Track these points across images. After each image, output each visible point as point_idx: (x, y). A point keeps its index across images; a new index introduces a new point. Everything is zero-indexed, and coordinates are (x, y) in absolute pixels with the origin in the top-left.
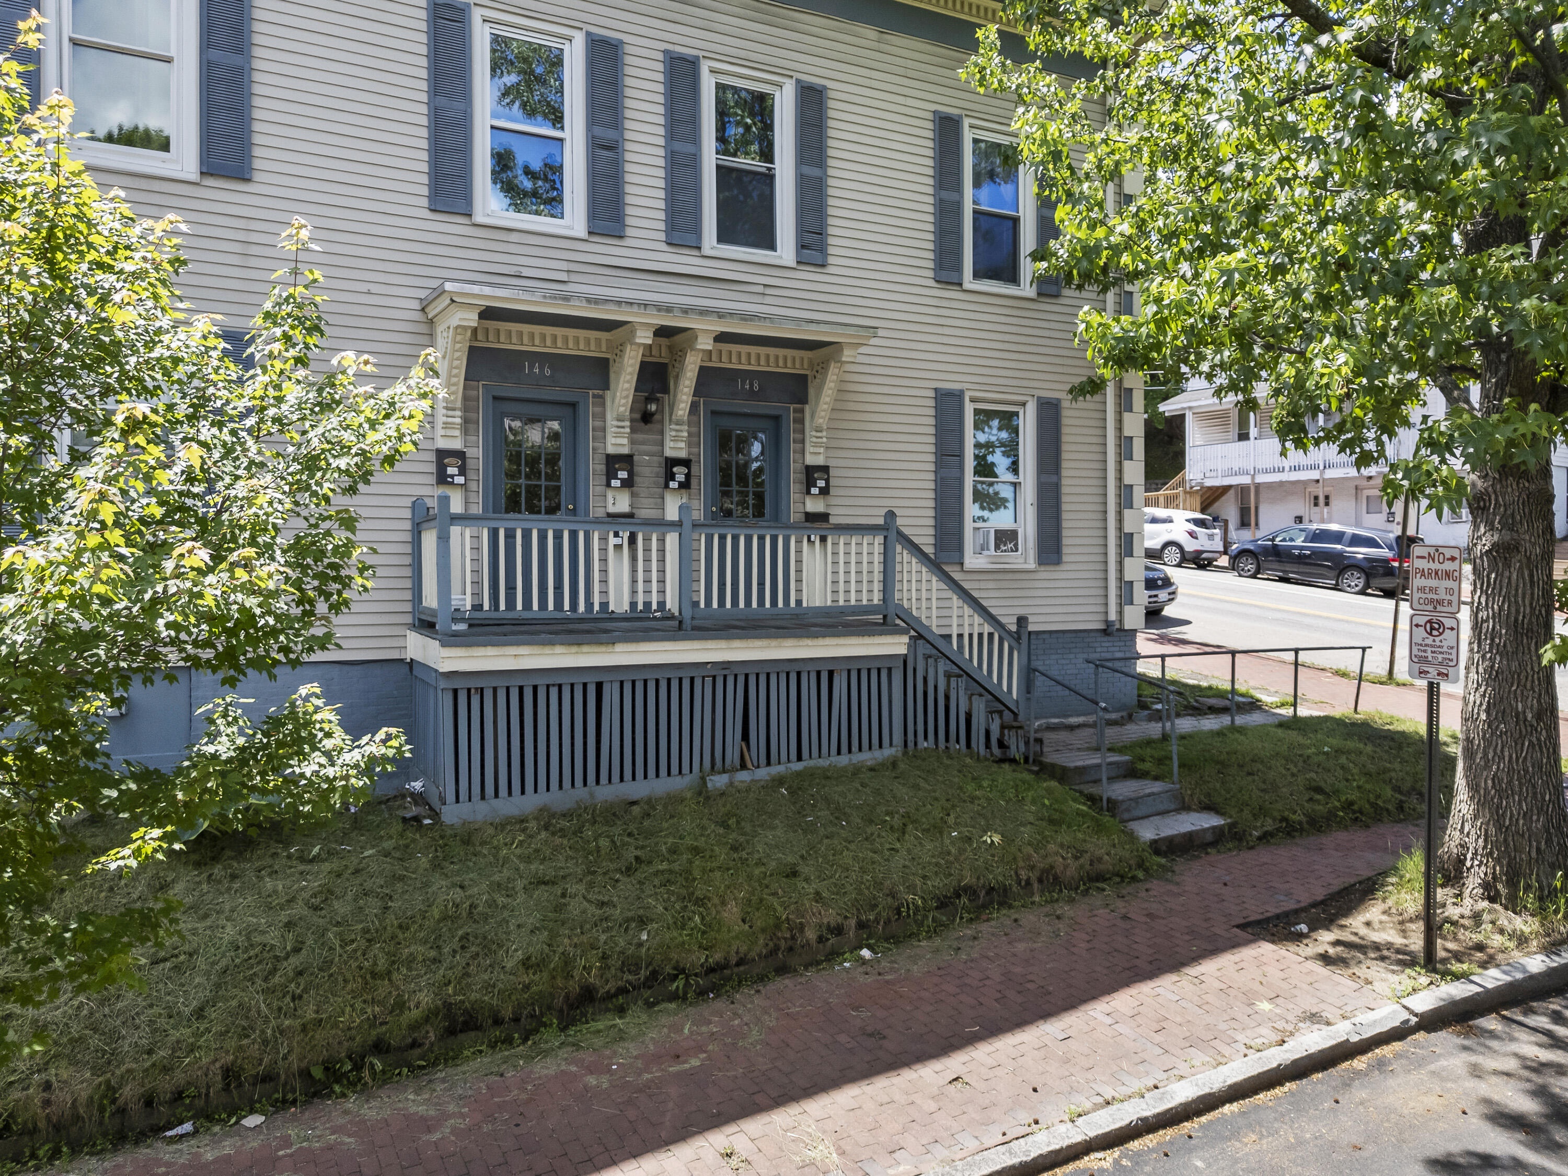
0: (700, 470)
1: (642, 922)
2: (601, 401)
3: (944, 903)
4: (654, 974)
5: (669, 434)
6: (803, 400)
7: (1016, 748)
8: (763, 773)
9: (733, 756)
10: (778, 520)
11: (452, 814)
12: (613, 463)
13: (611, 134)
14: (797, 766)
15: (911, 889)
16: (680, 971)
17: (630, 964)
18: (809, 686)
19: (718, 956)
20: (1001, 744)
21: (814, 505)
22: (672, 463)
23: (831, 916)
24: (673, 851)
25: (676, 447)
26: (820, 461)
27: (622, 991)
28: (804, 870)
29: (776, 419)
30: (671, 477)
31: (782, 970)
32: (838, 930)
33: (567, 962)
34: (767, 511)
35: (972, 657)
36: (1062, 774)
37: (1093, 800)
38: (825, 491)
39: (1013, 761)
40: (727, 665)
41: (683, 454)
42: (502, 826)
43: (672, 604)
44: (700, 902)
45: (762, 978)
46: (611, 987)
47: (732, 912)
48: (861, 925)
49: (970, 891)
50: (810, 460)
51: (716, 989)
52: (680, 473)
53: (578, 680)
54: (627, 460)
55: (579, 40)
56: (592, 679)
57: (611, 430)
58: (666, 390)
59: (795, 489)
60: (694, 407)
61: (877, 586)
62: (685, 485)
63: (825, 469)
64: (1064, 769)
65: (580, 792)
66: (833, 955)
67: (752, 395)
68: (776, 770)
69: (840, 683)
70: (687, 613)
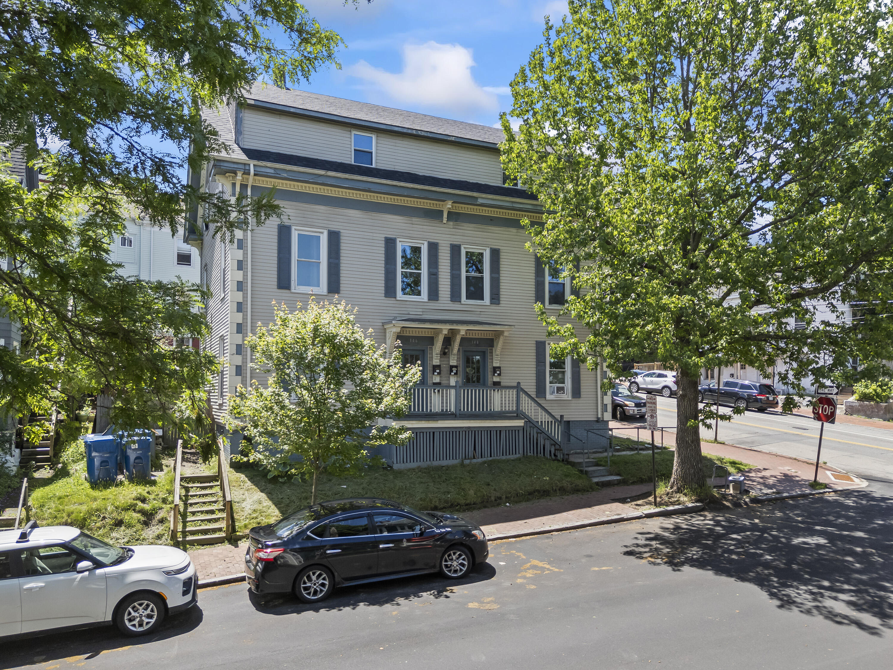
0: (460, 369)
1: (449, 493)
2: (431, 349)
3: (530, 494)
4: (452, 505)
5: (451, 358)
6: (492, 346)
7: (560, 456)
8: (480, 460)
9: (471, 455)
10: (485, 385)
11: (396, 467)
12: (435, 367)
13: (435, 270)
14: (490, 459)
15: (521, 489)
16: (458, 504)
17: (446, 502)
18: (494, 434)
19: (468, 502)
20: (555, 455)
21: (496, 379)
22: (452, 367)
23: (498, 494)
24: (456, 478)
25: (453, 362)
26: (498, 365)
27: (444, 508)
28: (491, 483)
29: (484, 352)
30: (452, 371)
31: (485, 507)
32: (500, 498)
33: (431, 500)
34: (481, 381)
35: (545, 427)
36: (573, 464)
37: (581, 471)
38: (499, 375)
39: (558, 460)
40: (469, 428)
41: (455, 364)
42: (409, 470)
43: (453, 409)
44: (463, 489)
45: (479, 509)
46: (442, 506)
47: (472, 492)
48: (506, 498)
49: (538, 491)
50: (495, 365)
51: (468, 510)
52: (454, 370)
53: (428, 431)
54: (439, 367)
55: (426, 244)
56: (432, 431)
57: (434, 358)
58: (450, 345)
59: (490, 374)
60: (459, 349)
61: (514, 405)
62: (456, 374)
63: (499, 368)
64: (574, 463)
65: (428, 463)
66: (499, 505)
67: (477, 345)
68: (484, 459)
69: (503, 434)
70: (458, 413)
